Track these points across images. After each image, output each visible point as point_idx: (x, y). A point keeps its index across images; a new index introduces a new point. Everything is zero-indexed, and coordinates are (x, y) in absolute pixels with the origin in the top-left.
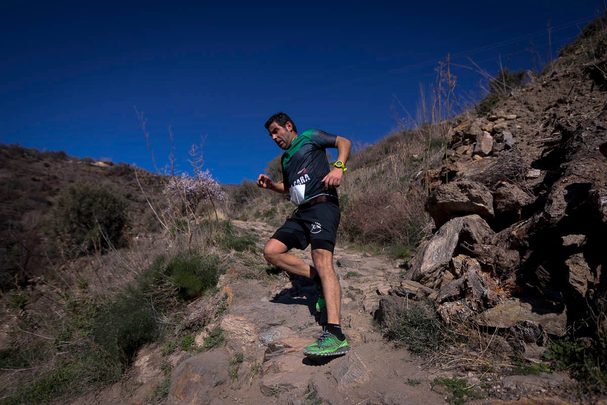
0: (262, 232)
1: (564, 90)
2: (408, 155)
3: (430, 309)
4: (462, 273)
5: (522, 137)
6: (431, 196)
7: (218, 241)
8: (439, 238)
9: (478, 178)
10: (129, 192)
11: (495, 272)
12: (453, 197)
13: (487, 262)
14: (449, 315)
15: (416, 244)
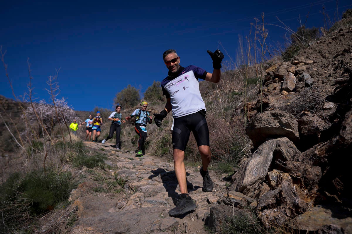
0: (111, 152)
1: (349, 43)
2: (231, 90)
3: (252, 215)
4: (277, 185)
5: (318, 78)
6: (249, 123)
7: (71, 159)
8: (257, 156)
9: (286, 109)
11: (303, 184)
12: (268, 123)
13: (297, 176)
14: (268, 221)
15: (238, 161)
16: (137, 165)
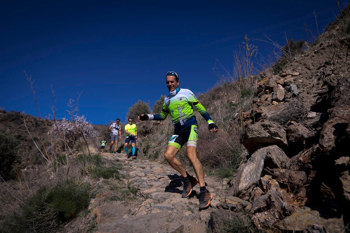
1: (329, 56)
2: (228, 101)
3: (247, 218)
4: (267, 190)
5: (303, 88)
6: (244, 133)
7: (90, 171)
8: (251, 163)
9: (275, 119)
10: (19, 134)
11: (289, 189)
12: (259, 133)
13: (283, 182)
14: (260, 223)
15: (237, 167)
16: (148, 173)
